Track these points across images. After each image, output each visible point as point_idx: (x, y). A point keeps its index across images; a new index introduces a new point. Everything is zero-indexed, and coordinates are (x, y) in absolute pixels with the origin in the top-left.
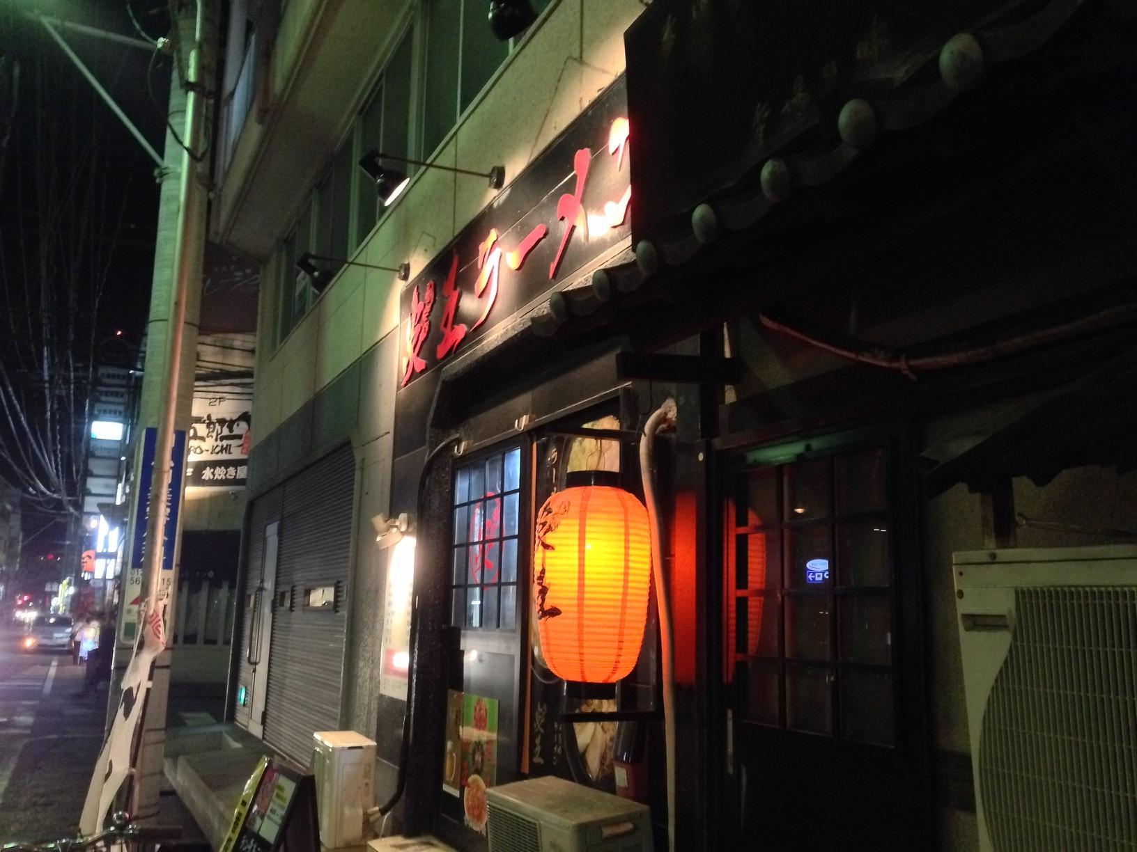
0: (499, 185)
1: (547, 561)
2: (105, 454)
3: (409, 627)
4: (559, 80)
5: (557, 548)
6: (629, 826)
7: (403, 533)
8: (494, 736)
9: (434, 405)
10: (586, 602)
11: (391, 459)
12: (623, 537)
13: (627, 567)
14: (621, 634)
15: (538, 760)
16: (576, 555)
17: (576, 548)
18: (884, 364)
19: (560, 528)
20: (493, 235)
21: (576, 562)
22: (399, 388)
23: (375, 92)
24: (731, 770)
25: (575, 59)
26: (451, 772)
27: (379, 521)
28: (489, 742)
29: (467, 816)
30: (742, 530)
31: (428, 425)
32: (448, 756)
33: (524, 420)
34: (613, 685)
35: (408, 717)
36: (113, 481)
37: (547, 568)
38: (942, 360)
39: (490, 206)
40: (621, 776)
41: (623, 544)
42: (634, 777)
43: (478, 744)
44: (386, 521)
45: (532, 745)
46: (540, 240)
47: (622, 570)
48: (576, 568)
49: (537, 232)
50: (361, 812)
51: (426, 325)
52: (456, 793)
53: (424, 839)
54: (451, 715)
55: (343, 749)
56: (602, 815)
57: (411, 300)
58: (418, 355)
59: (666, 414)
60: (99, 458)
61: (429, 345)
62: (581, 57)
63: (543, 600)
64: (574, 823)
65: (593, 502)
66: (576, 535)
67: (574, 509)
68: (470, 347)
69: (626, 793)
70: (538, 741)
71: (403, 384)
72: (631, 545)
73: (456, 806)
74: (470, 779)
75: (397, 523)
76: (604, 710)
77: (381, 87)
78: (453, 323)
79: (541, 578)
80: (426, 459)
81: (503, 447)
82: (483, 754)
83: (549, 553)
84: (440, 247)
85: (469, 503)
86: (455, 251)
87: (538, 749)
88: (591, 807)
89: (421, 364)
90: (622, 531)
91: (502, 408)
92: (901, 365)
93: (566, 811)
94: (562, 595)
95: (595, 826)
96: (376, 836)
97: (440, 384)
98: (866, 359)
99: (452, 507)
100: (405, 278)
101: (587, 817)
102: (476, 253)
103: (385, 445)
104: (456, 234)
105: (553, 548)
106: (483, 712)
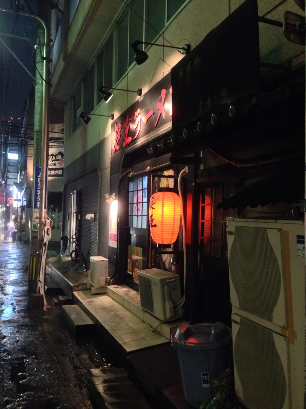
0: (140, 95)
1: (153, 212)
2: (13, 164)
3: (117, 227)
4: (157, 65)
5: (156, 209)
6: (174, 280)
7: (114, 199)
8: (141, 258)
9: (122, 161)
10: (164, 223)
11: (110, 176)
12: (173, 206)
13: (175, 214)
14: (173, 232)
15: (153, 264)
16: (161, 211)
17: (161, 209)
18: (235, 165)
19: (157, 203)
20: (139, 111)
21: (161, 213)
22: (112, 154)
23: (101, 52)
24: (199, 266)
25: (162, 59)
26: (130, 268)
27: (107, 196)
28: (140, 260)
29: (134, 279)
30: (203, 205)
31: (121, 167)
32: (129, 263)
33: (148, 168)
34: (170, 245)
35: (117, 253)
36: (16, 174)
37: (153, 214)
38: (247, 165)
39: (138, 101)
40: (173, 268)
41: (173, 208)
42: (176, 268)
43: (137, 260)
44: (109, 196)
45: (151, 260)
46: (152, 115)
47: (173, 215)
48: (161, 214)
49: (151, 113)
50: (105, 278)
51: (119, 135)
52: (131, 273)
53: (122, 286)
54: (129, 252)
55: (99, 261)
56: (167, 277)
57: (115, 126)
58: (117, 145)
59: (185, 171)
60: (11, 166)
61: (121, 141)
62: (163, 59)
63: (152, 222)
64: (159, 279)
65: (166, 196)
66: (161, 205)
67: (161, 198)
68: (133, 145)
69: (174, 272)
70: (153, 259)
71: (113, 153)
72: (176, 208)
73: (131, 277)
74: (135, 270)
75: (112, 196)
76: (170, 251)
77: (103, 50)
78: (127, 136)
79: (151, 217)
80: (120, 177)
81: (142, 175)
82: (138, 263)
83: (154, 210)
84: (123, 111)
85: (133, 191)
86: (127, 113)
87: (153, 261)
88: (164, 275)
89: (118, 148)
90: (173, 204)
91: (142, 164)
92: (238, 165)
93: (158, 276)
94: (158, 221)
95: (166, 279)
96: (109, 285)
97: (124, 154)
98: (231, 163)
99: (128, 192)
100: (113, 119)
101: (163, 277)
102: (134, 115)
103: (108, 171)
104: (128, 108)
105: (155, 209)
106: (138, 251)
